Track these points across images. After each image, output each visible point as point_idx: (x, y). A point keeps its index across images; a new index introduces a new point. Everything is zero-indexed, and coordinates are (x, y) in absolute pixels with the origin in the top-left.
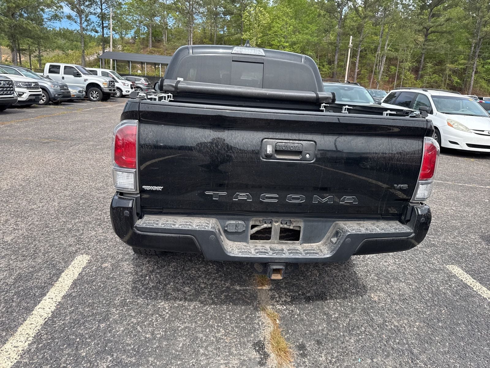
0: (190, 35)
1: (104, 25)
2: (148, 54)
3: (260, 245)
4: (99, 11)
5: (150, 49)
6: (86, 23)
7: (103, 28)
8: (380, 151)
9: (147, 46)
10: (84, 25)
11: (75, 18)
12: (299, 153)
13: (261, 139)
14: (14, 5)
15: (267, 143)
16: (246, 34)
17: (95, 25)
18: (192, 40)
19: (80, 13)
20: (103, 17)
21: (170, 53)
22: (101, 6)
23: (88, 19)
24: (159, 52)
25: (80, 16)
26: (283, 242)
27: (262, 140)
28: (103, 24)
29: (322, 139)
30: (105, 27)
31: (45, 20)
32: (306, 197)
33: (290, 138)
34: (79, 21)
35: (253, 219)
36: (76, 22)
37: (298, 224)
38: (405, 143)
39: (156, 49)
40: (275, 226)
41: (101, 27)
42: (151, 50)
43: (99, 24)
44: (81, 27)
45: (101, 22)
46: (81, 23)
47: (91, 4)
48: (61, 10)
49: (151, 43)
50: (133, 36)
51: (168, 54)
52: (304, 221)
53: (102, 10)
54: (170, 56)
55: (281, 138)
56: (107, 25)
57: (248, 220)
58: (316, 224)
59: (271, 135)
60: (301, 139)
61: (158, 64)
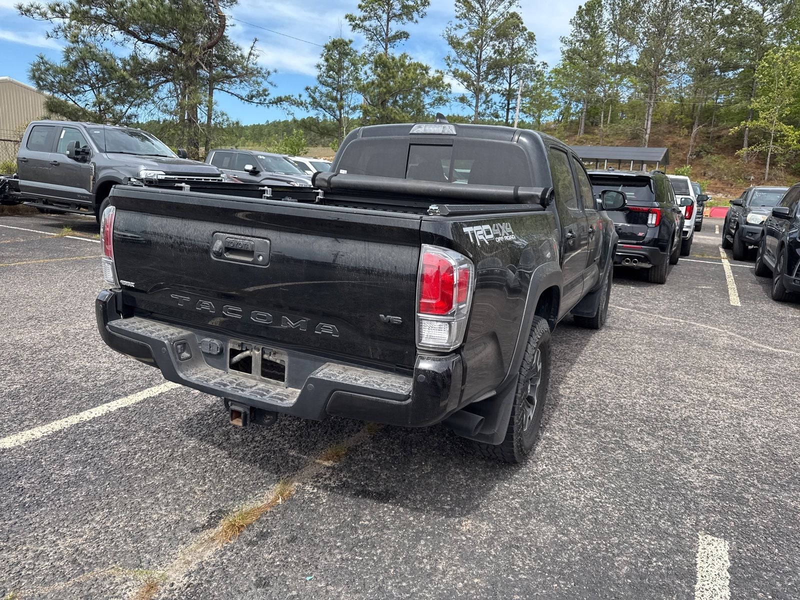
0: (649, 110)
1: (511, 106)
2: (576, 144)
3: (240, 376)
4: (506, 86)
5: (581, 136)
6: (484, 106)
7: (508, 110)
8: (352, 260)
9: (576, 133)
10: (480, 110)
11: (470, 99)
12: (250, 253)
13: (212, 232)
14: (385, 90)
15: (218, 238)
16: (758, 100)
17: (498, 107)
18: (650, 117)
19: (478, 91)
20: (510, 95)
21: (612, 142)
22: (510, 78)
23: (489, 99)
24: (593, 141)
25: (477, 96)
26: (265, 380)
27: (214, 233)
28: (509, 104)
29: (278, 238)
30: (511, 109)
31: (427, 106)
32: (273, 317)
33: (242, 233)
34: (474, 104)
35: (231, 340)
36: (470, 105)
37: (281, 357)
38: (390, 251)
39: (589, 137)
40: (255, 354)
41: (506, 110)
42: (581, 138)
43: (504, 105)
44: (476, 111)
45: (506, 102)
46: (477, 106)
47: (497, 78)
48: (449, 89)
49: (582, 128)
50: (557, 118)
51: (608, 142)
52: (289, 355)
53: (510, 84)
54: (611, 146)
55: (233, 232)
56: (514, 105)
57: (225, 341)
58: (302, 360)
59: (222, 227)
60: (254, 235)
61: (603, 160)
